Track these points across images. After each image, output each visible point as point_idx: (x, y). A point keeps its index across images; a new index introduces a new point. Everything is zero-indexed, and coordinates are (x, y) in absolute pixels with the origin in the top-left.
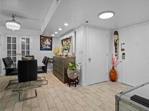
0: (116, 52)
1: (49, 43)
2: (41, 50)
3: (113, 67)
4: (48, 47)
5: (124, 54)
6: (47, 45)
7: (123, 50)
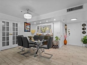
0: (66, 33)
1: (29, 28)
2: (25, 31)
3: (65, 39)
4: (28, 30)
5: (69, 33)
6: (28, 29)
7: (69, 32)
